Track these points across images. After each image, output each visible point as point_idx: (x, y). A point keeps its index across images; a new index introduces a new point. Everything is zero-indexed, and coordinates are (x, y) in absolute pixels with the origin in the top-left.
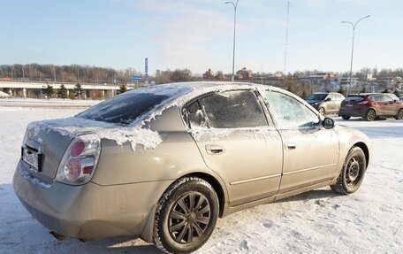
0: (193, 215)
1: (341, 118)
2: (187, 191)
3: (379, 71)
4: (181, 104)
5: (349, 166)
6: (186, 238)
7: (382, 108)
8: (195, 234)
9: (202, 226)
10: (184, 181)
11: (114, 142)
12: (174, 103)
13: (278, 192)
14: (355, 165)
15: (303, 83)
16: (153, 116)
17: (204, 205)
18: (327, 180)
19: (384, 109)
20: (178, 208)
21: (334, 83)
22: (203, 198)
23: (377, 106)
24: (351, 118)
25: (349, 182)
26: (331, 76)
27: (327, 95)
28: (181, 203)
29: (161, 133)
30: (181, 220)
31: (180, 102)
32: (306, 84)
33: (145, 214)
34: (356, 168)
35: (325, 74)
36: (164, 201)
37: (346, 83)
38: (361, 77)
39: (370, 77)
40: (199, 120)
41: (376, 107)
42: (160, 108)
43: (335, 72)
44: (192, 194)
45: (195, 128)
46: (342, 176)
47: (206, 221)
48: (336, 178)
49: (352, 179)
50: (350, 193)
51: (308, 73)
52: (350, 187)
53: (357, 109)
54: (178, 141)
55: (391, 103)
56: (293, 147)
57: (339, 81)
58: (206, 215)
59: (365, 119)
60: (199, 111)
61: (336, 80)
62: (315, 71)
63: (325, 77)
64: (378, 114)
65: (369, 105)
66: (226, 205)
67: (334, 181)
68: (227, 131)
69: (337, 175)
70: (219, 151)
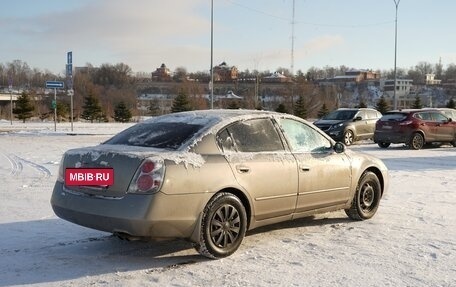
0: (227, 224)
1: (377, 145)
2: (223, 203)
3: (445, 68)
4: (215, 132)
5: (363, 190)
6: (222, 243)
7: (432, 131)
8: (229, 241)
9: (234, 234)
10: (221, 195)
11: (173, 162)
12: (210, 132)
13: (295, 211)
14: (370, 190)
15: (323, 89)
16: (195, 142)
17: (235, 216)
18: (340, 203)
19: (436, 131)
20: (217, 217)
21: (373, 88)
22: (234, 210)
23: (426, 127)
24: (392, 145)
25: (364, 207)
26: (369, 76)
27: (355, 112)
28: (219, 212)
29: (203, 155)
30: (219, 227)
31: (214, 130)
32: (328, 91)
33: (195, 219)
34: (371, 194)
35: (358, 73)
36: (207, 210)
37: (392, 89)
38: (417, 77)
39: (431, 78)
40: (230, 146)
41: (425, 129)
42: (199, 135)
43: (375, 70)
44: (227, 206)
45: (227, 152)
46: (355, 200)
47: (237, 230)
48: (349, 202)
49: (367, 204)
50: (366, 218)
51: (331, 71)
52: (365, 213)
53: (399, 132)
54: (216, 162)
55: (445, 123)
56: (307, 170)
57: (382, 84)
58: (237, 225)
59: (410, 147)
60: (229, 138)
61: (377, 84)
62: (343, 68)
63: (359, 78)
64: (427, 139)
65: (414, 126)
66: (252, 218)
67: (349, 205)
68: (251, 154)
69: (350, 199)
70: (246, 171)
